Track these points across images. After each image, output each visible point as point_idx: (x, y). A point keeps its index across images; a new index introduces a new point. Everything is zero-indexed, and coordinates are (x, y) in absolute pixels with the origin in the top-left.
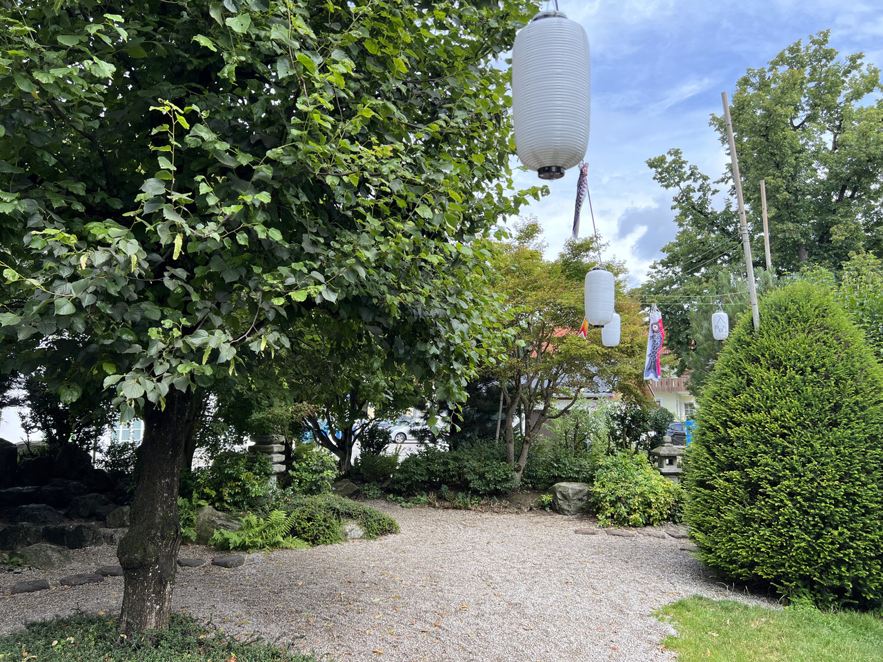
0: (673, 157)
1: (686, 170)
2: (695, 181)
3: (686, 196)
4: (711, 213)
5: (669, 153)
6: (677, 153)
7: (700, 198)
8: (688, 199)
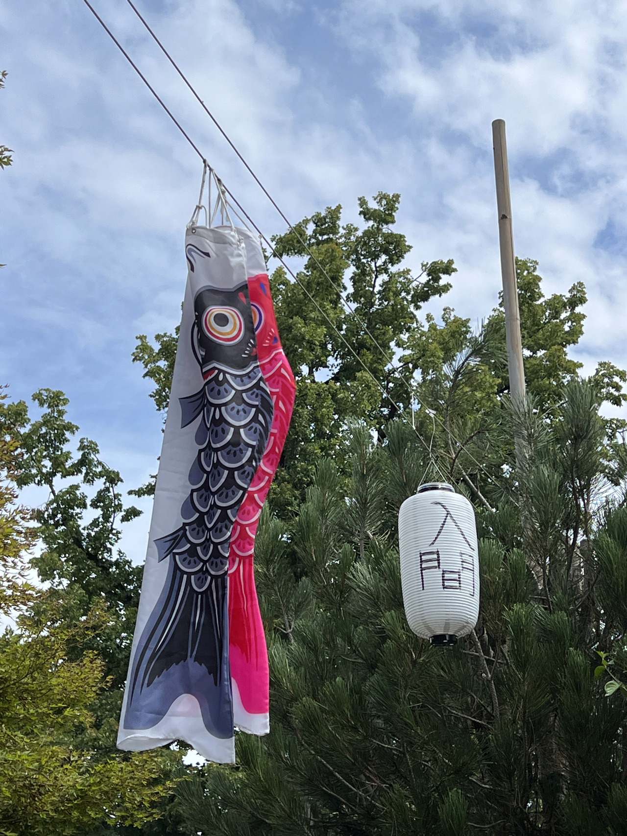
0: (46, 410)
1: (72, 448)
2: (88, 480)
3: (64, 512)
4: (117, 564)
5: (37, 397)
6: (55, 400)
7: (95, 523)
8: (68, 519)
